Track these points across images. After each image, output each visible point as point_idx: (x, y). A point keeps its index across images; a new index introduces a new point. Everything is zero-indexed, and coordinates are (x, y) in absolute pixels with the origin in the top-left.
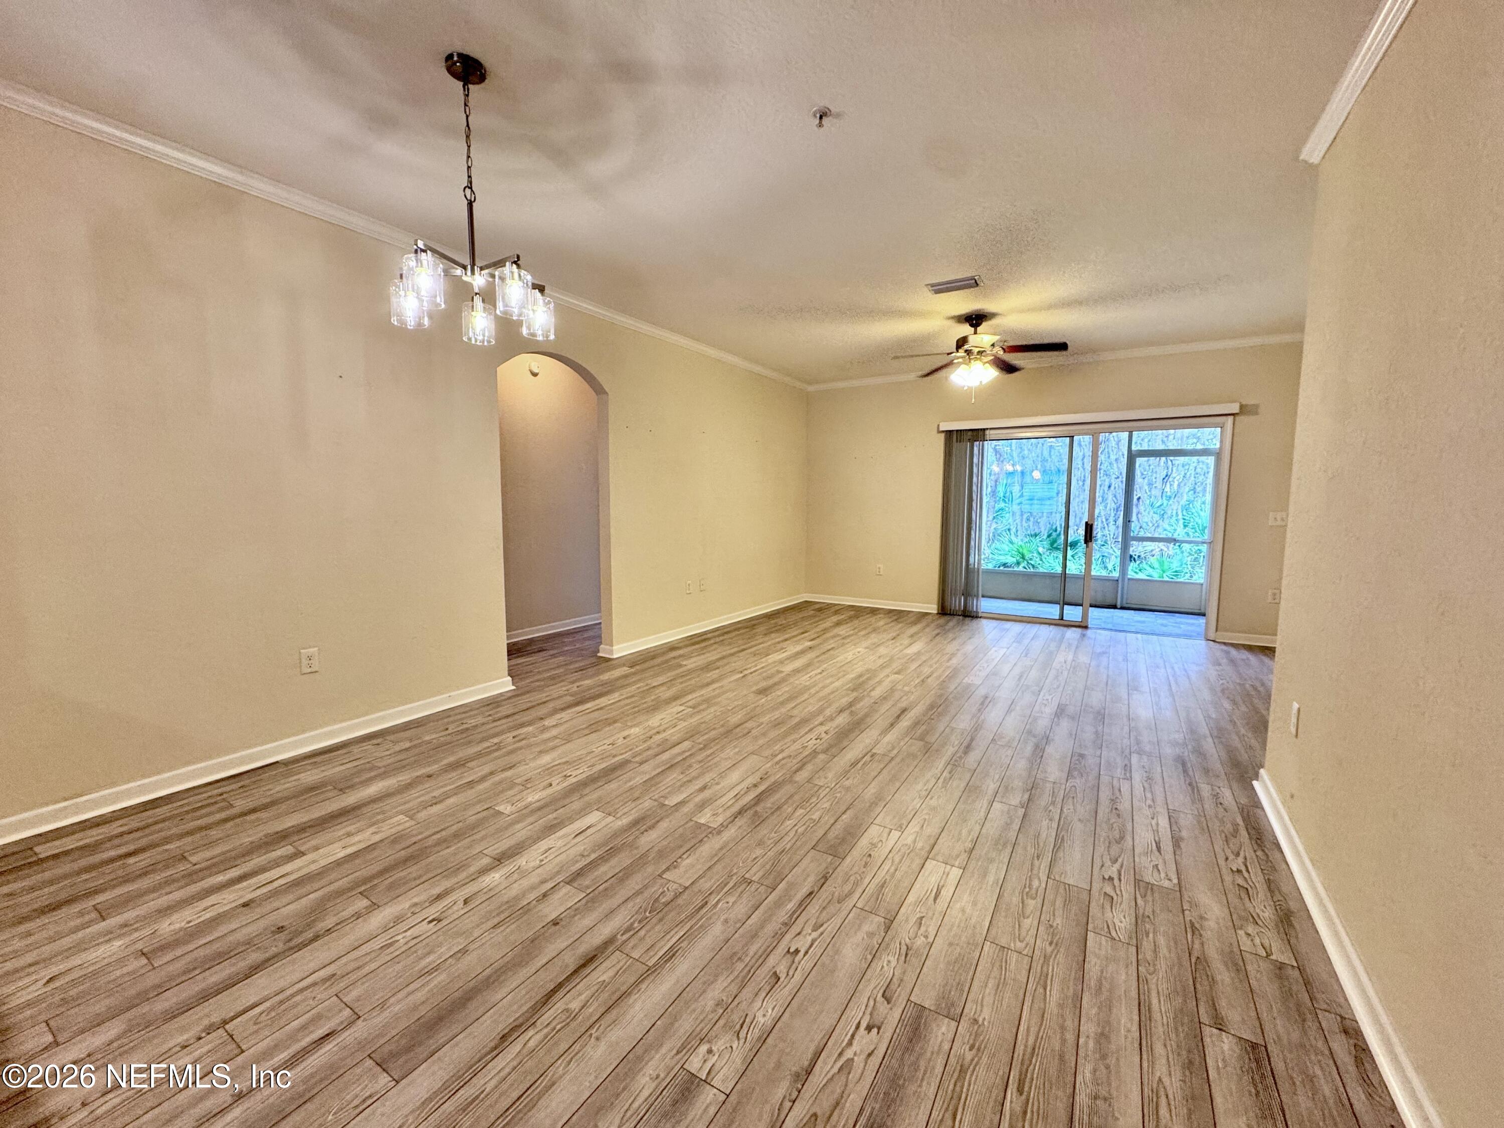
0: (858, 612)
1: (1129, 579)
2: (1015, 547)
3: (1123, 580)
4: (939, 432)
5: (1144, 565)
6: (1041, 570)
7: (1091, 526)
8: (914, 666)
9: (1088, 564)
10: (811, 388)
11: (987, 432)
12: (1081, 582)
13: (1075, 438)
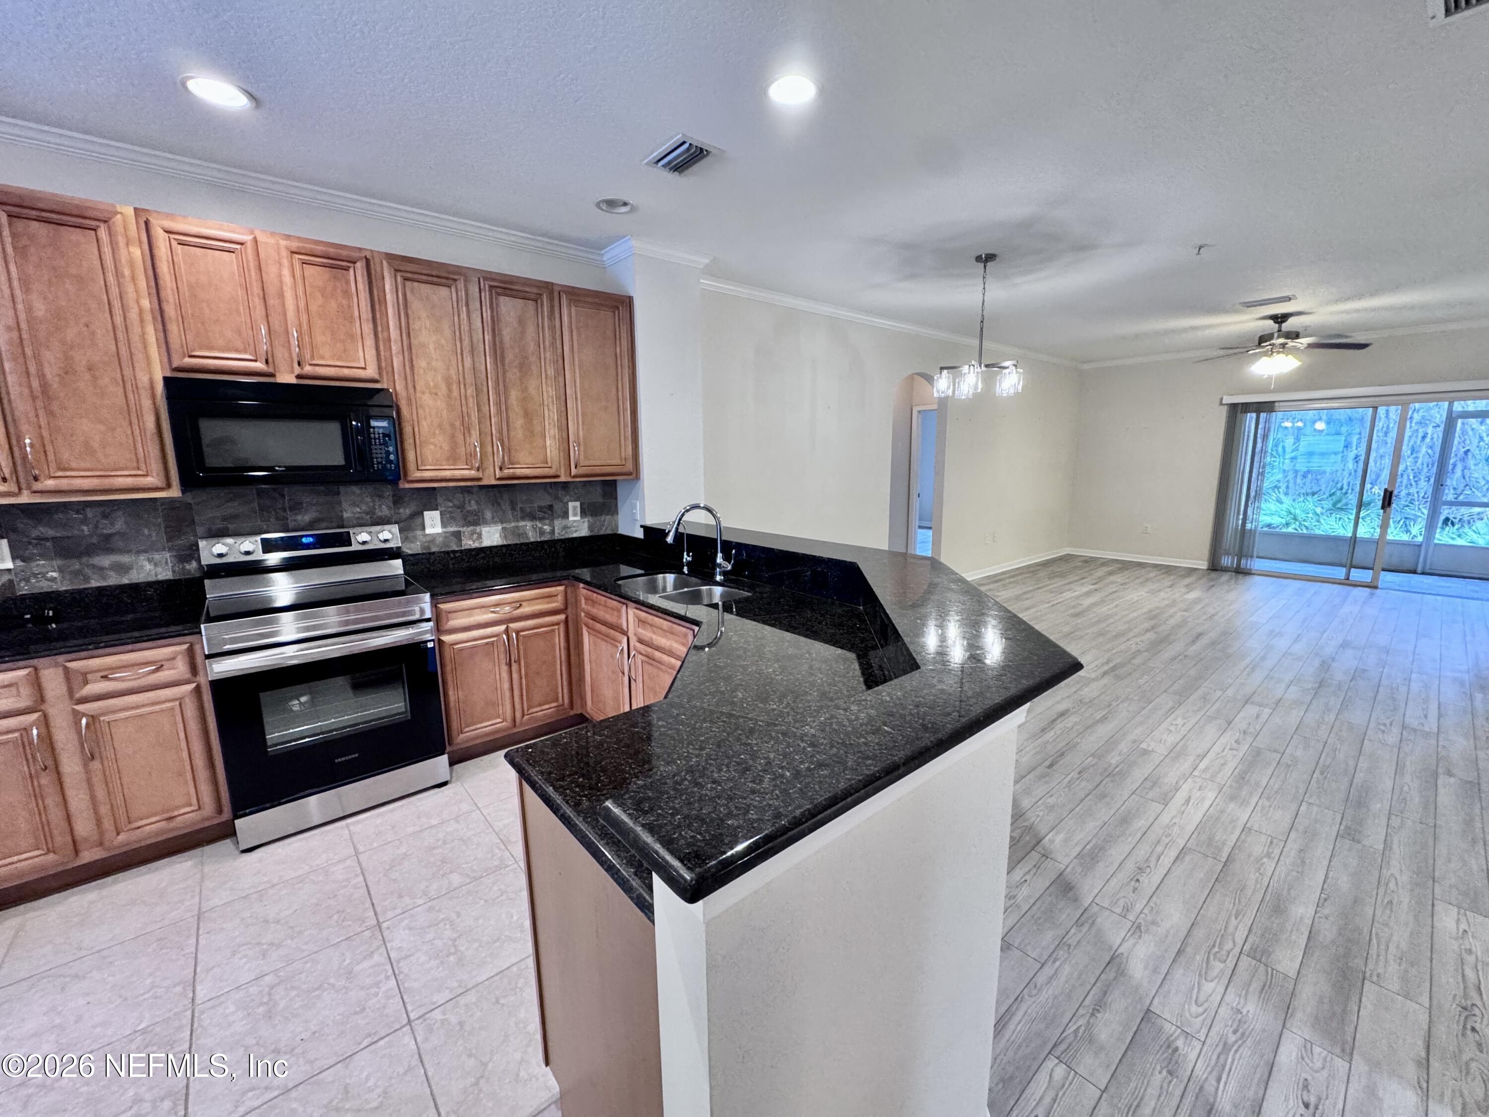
0: (1125, 566)
1: (1436, 544)
2: (1284, 506)
3: (1428, 545)
4: (1221, 404)
5: (1466, 529)
6: (1318, 532)
7: (1391, 493)
8: (1199, 607)
9: (1384, 526)
10: (1086, 367)
11: (1277, 404)
12: (1374, 547)
13: (1380, 409)
